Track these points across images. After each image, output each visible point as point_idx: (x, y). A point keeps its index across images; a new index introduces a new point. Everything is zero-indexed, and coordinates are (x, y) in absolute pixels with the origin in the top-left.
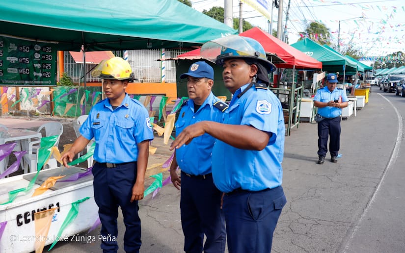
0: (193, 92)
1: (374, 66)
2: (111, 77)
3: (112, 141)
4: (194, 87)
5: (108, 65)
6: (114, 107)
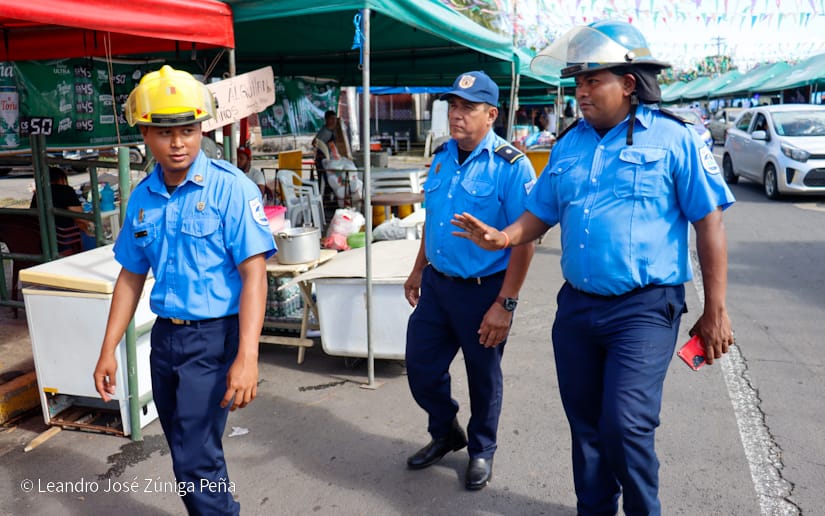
0: (461, 127)
4: (464, 118)
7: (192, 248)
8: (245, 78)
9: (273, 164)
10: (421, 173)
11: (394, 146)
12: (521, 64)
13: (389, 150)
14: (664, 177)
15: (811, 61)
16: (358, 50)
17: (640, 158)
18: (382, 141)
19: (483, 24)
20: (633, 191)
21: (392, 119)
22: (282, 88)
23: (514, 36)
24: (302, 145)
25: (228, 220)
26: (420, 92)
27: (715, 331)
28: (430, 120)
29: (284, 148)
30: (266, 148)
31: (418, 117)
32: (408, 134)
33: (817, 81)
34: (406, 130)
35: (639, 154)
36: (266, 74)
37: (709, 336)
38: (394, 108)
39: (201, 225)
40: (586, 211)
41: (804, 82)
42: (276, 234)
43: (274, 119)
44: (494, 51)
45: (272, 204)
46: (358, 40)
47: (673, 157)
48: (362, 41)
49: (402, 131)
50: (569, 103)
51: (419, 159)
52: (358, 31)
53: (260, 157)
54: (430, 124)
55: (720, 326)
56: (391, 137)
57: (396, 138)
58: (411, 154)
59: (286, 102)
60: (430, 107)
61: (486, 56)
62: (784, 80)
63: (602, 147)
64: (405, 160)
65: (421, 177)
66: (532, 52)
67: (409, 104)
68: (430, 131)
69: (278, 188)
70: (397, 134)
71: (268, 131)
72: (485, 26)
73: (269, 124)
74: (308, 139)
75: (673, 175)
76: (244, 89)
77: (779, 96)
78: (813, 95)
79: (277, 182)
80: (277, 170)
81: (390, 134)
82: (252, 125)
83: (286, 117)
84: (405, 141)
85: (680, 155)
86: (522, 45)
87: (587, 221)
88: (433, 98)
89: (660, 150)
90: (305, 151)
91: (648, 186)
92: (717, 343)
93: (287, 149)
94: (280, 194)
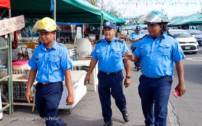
0: (109, 35)
1: (129, 23)
2: (45, 30)
3: (46, 70)
4: (109, 33)
5: (41, 24)
6: (47, 49)
7: (51, 65)
8: (14, 18)
9: (25, 46)
10: (73, 50)
11: (65, 41)
12: (104, 16)
13: (63, 42)
14: (170, 51)
15: (189, 16)
16: (52, 11)
17: (165, 46)
18: (61, 39)
19: (93, 4)
20: (163, 54)
21: (64, 32)
22: (28, 22)
23: (102, 8)
24: (35, 40)
25: (62, 59)
26: (73, 24)
27: (182, 88)
28: (76, 33)
29: (29, 41)
30: (23, 41)
31: (72, 32)
32: (69, 37)
33: (191, 22)
34: (69, 36)
35: (164, 45)
36: (22, 17)
37: (181, 89)
38: (65, 29)
39: (54, 59)
40: (151, 58)
41: (187, 23)
42: (25, 69)
43: (25, 32)
44: (95, 12)
45: (25, 59)
46: (52, 8)
47: (172, 46)
48: (53, 8)
49: (67, 36)
50: (118, 28)
51: (73, 45)
52: (52, 5)
53: (21, 44)
54: (76, 34)
55: (183, 87)
56: (64, 38)
57: (65, 38)
58: (70, 44)
59: (29, 26)
60: (76, 29)
61: (93, 13)
62: (182, 22)
63: (154, 42)
64: (68, 45)
65: (73, 51)
66: (107, 12)
67: (69, 28)
68: (76, 36)
69: (27, 54)
70: (65, 37)
71: (23, 35)
72: (93, 5)
73: (24, 33)
74: (37, 38)
75: (172, 50)
76: (14, 22)
77: (180, 27)
78: (190, 26)
79: (26, 52)
80: (26, 48)
81: (63, 37)
82: (18, 33)
83: (29, 31)
84: (68, 40)
85: (174, 46)
86: (104, 10)
87: (152, 60)
88: (77, 26)
89: (170, 44)
90: (36, 42)
91: (167, 52)
92: (182, 91)
93: (30, 42)
94: (27, 56)
